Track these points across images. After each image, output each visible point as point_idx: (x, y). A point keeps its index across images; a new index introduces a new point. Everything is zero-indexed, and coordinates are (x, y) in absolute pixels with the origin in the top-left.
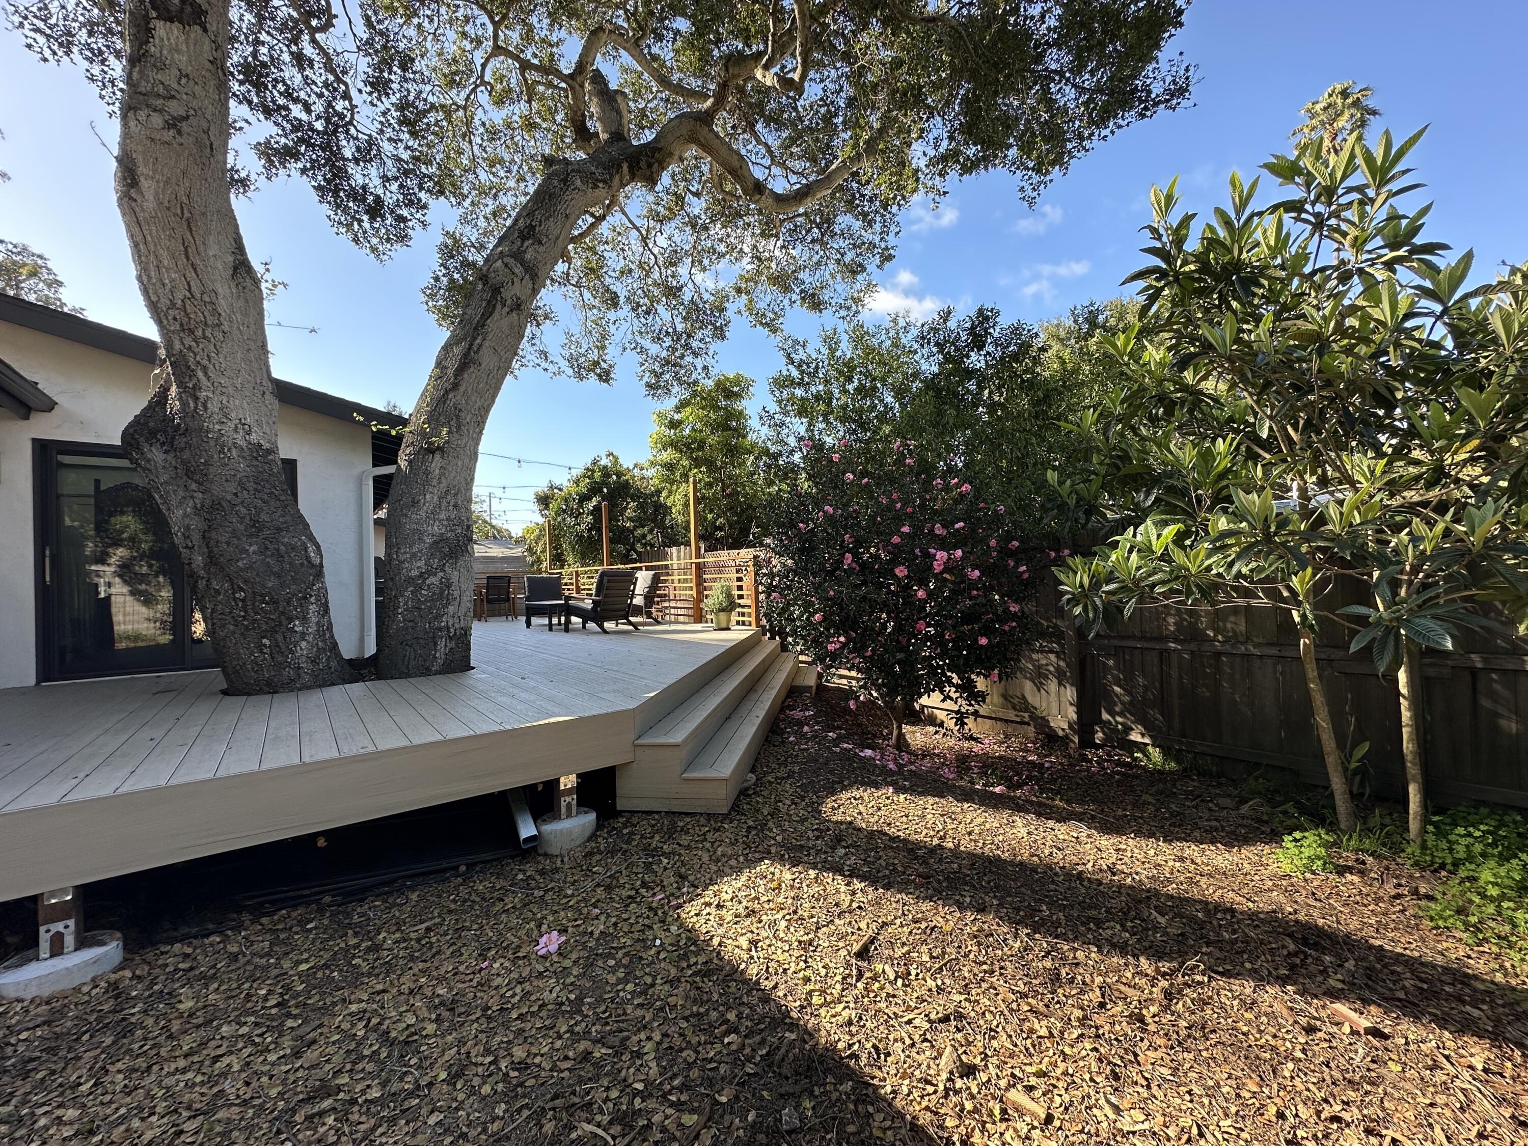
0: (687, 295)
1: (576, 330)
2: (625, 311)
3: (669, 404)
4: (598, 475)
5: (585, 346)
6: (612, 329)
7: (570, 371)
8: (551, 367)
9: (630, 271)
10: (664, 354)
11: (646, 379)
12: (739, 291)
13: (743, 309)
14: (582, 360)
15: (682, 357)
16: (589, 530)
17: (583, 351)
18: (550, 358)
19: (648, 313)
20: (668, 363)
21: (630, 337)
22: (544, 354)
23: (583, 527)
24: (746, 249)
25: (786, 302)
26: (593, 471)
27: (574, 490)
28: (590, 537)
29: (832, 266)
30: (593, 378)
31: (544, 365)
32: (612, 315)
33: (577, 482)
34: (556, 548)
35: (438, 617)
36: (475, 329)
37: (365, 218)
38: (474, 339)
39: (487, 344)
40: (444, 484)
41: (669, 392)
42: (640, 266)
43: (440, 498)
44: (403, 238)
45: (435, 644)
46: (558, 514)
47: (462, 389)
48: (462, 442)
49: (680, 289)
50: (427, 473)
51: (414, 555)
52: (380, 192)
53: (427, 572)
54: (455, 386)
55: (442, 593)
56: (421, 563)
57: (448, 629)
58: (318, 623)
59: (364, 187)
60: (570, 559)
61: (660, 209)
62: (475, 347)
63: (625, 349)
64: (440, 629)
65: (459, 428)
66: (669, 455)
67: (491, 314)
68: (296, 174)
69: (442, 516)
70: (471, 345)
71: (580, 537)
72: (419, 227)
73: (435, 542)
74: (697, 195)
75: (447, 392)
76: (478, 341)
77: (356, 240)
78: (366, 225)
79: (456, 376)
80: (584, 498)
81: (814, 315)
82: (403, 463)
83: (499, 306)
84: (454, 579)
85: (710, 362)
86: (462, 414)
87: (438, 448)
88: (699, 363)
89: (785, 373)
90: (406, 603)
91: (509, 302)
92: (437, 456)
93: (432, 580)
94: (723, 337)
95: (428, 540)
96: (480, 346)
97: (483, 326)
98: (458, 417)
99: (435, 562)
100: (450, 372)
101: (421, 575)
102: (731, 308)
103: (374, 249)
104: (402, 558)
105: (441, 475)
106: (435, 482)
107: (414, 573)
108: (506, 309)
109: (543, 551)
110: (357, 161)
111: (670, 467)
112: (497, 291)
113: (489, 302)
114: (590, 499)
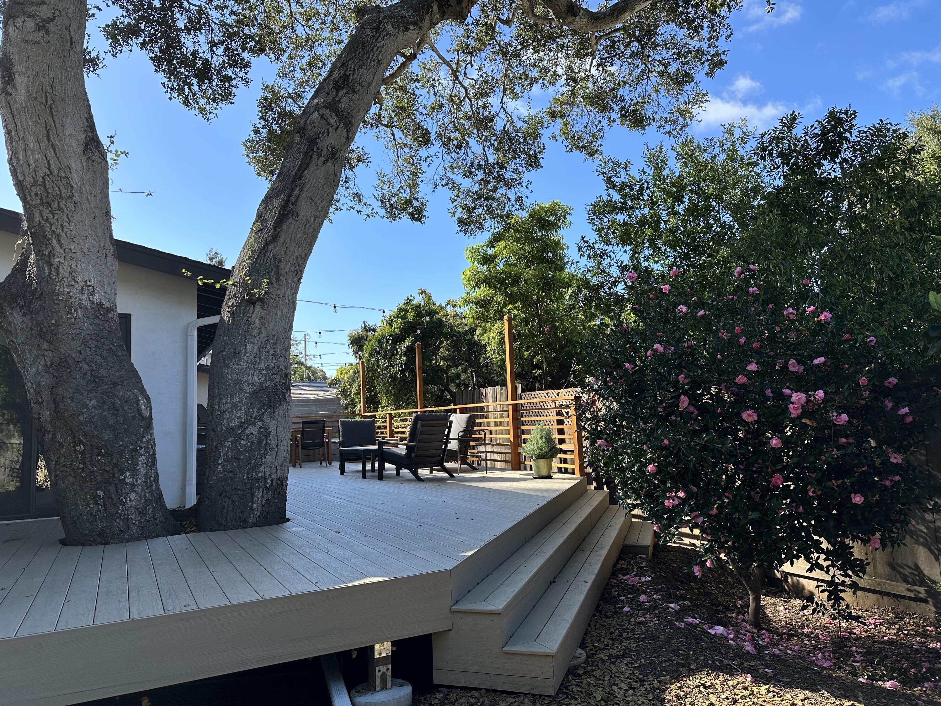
0: (499, 125)
1: (389, 170)
2: (436, 148)
3: (483, 238)
4: (410, 315)
5: (397, 186)
6: (424, 165)
7: (382, 212)
8: (364, 209)
9: (441, 106)
10: (476, 188)
11: (458, 215)
12: (553, 115)
13: (557, 132)
14: (394, 200)
15: (495, 189)
16: (403, 371)
17: (394, 190)
18: (364, 200)
19: (459, 147)
20: (480, 196)
21: (441, 172)
22: (358, 197)
23: (396, 368)
24: (560, 71)
25: (605, 122)
26: (406, 311)
27: (387, 330)
28: (404, 378)
29: (654, 78)
30: (405, 218)
31: (358, 207)
32: (423, 153)
33: (390, 323)
34: (370, 390)
35: (256, 467)
36: (294, 180)
37: (195, 81)
38: (293, 190)
39: (304, 195)
40: (264, 334)
41: (481, 227)
42: (451, 100)
43: (260, 348)
44: (227, 96)
45: (253, 495)
46: (371, 355)
47: (281, 240)
48: (281, 292)
49: (492, 119)
50: (248, 324)
51: (234, 405)
52: (208, 56)
53: (247, 421)
54: (275, 238)
55: (260, 443)
56: (241, 414)
57: (265, 479)
58: (146, 475)
59: (194, 54)
60: (384, 401)
61: (471, 42)
62: (293, 199)
63: (436, 186)
64: (257, 480)
65: (278, 278)
66: (483, 292)
67: (308, 165)
68: (136, 49)
69: (262, 366)
70: (290, 196)
71: (394, 378)
72: (241, 85)
73: (255, 392)
74: (507, 22)
75: (267, 244)
76: (296, 192)
77: (186, 103)
78: (195, 88)
79: (275, 228)
80: (397, 339)
81: (636, 133)
82: (226, 315)
83: (315, 157)
84: (272, 428)
85: (523, 192)
86: (281, 265)
87: (259, 299)
88: (512, 194)
89: (605, 198)
90: (226, 454)
91: (324, 152)
92: (258, 307)
93: (252, 430)
94: (537, 165)
95: (248, 390)
96: (298, 197)
97: (301, 177)
98: (277, 267)
99: (254, 412)
100: (270, 224)
101: (241, 424)
102: (546, 134)
103: (202, 110)
104: (223, 408)
105: (261, 324)
106: (255, 333)
107: (235, 423)
108: (322, 159)
109: (358, 393)
110: (188, 32)
111: (483, 304)
112: (313, 142)
113: (306, 153)
114: (404, 340)
